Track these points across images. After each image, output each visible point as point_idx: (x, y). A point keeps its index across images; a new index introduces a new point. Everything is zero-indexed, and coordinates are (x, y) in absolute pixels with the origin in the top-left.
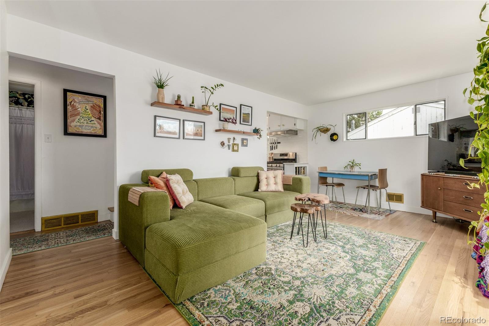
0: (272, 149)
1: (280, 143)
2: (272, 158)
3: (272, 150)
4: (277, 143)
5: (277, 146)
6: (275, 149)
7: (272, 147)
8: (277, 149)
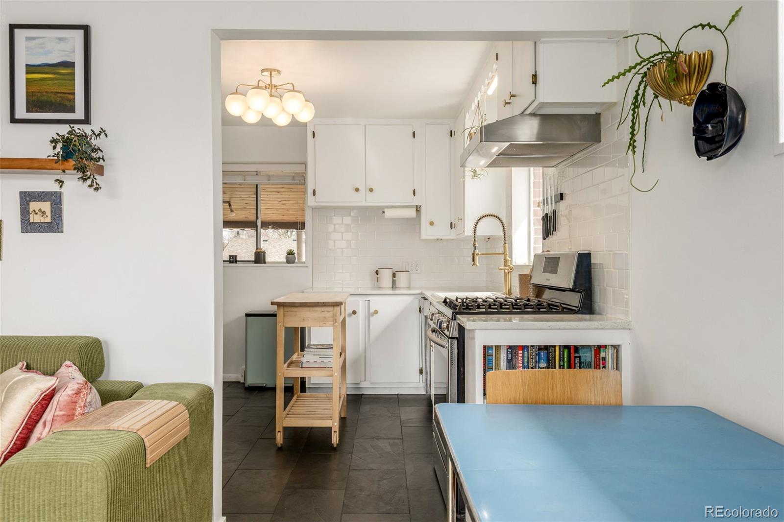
3: (548, 235)
4: (553, 200)
5: (554, 212)
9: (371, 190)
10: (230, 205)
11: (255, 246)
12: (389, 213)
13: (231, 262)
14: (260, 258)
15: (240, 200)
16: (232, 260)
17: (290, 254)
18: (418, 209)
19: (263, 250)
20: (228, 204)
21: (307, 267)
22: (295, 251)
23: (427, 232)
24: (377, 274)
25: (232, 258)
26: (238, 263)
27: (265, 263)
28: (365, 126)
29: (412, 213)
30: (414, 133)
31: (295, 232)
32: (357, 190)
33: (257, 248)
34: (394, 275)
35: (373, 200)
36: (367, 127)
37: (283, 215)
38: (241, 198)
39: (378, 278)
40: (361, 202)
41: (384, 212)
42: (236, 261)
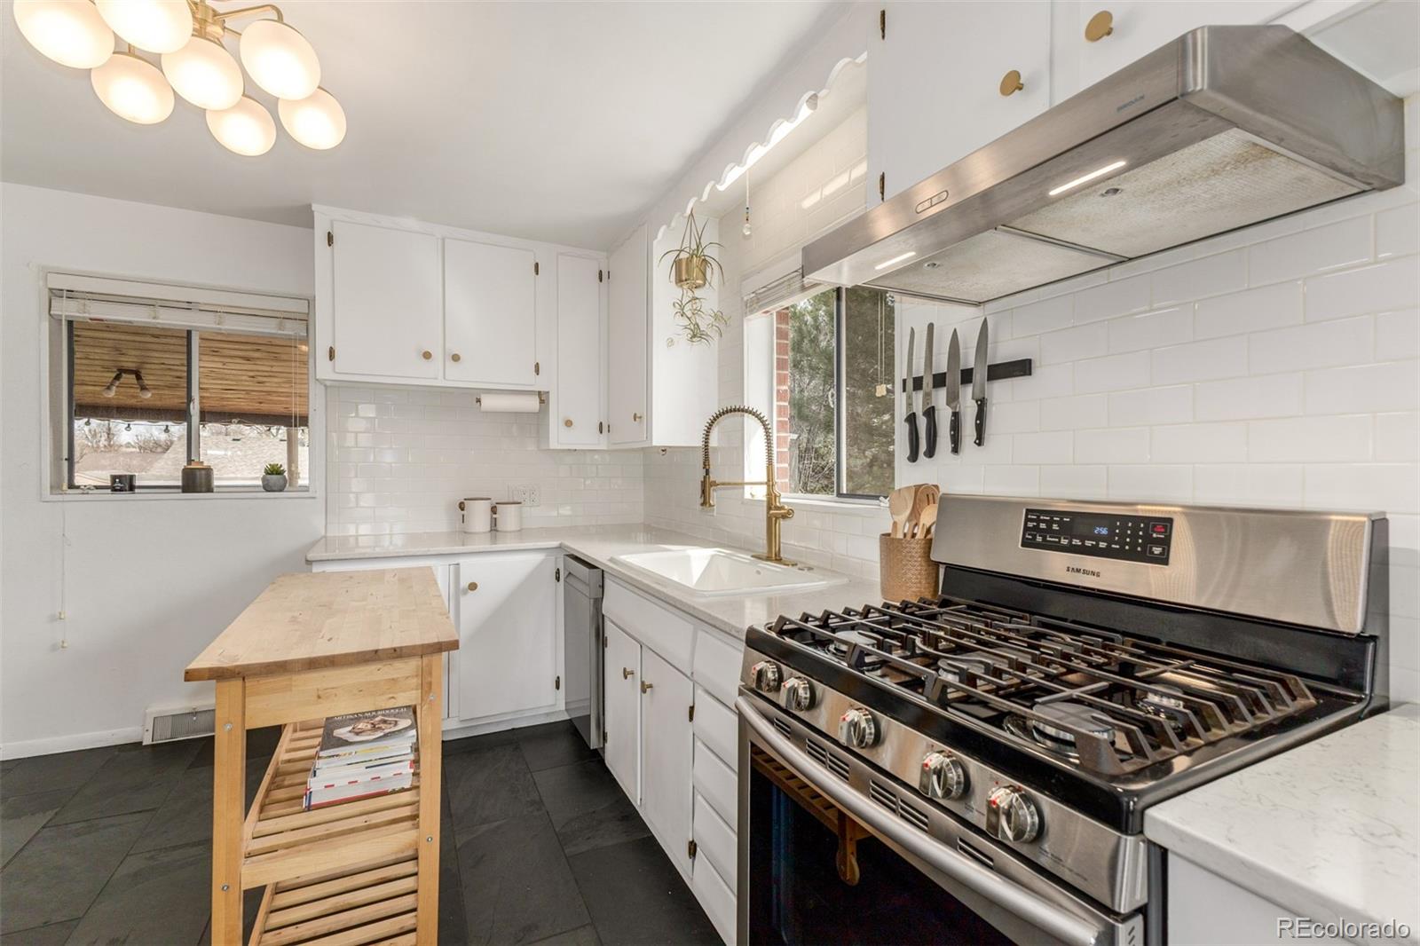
0: (923, 447)
1: (1022, 368)
2: (916, 549)
3: (930, 453)
4: (980, 375)
5: (982, 404)
6: (955, 450)
7: (922, 423)
8: (980, 440)
9: (456, 358)
10: (139, 377)
11: (185, 455)
12: (489, 402)
13: (116, 490)
14: (196, 481)
15: (162, 369)
16: (118, 485)
17: (272, 473)
18: (543, 397)
19: (206, 464)
20: (134, 376)
21: (314, 498)
22: (285, 467)
23: (558, 438)
24: (463, 509)
25: (120, 482)
26: (136, 491)
27: (210, 490)
28: (443, 240)
29: (532, 404)
30: (537, 266)
31: (283, 429)
32: (427, 355)
33: (190, 461)
34: (494, 510)
35: (458, 377)
36: (447, 241)
37: (261, 403)
38: (163, 366)
39: (463, 516)
40: (436, 379)
41: (479, 401)
42: (132, 488)
